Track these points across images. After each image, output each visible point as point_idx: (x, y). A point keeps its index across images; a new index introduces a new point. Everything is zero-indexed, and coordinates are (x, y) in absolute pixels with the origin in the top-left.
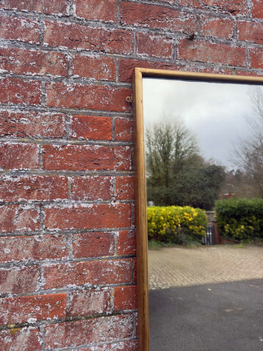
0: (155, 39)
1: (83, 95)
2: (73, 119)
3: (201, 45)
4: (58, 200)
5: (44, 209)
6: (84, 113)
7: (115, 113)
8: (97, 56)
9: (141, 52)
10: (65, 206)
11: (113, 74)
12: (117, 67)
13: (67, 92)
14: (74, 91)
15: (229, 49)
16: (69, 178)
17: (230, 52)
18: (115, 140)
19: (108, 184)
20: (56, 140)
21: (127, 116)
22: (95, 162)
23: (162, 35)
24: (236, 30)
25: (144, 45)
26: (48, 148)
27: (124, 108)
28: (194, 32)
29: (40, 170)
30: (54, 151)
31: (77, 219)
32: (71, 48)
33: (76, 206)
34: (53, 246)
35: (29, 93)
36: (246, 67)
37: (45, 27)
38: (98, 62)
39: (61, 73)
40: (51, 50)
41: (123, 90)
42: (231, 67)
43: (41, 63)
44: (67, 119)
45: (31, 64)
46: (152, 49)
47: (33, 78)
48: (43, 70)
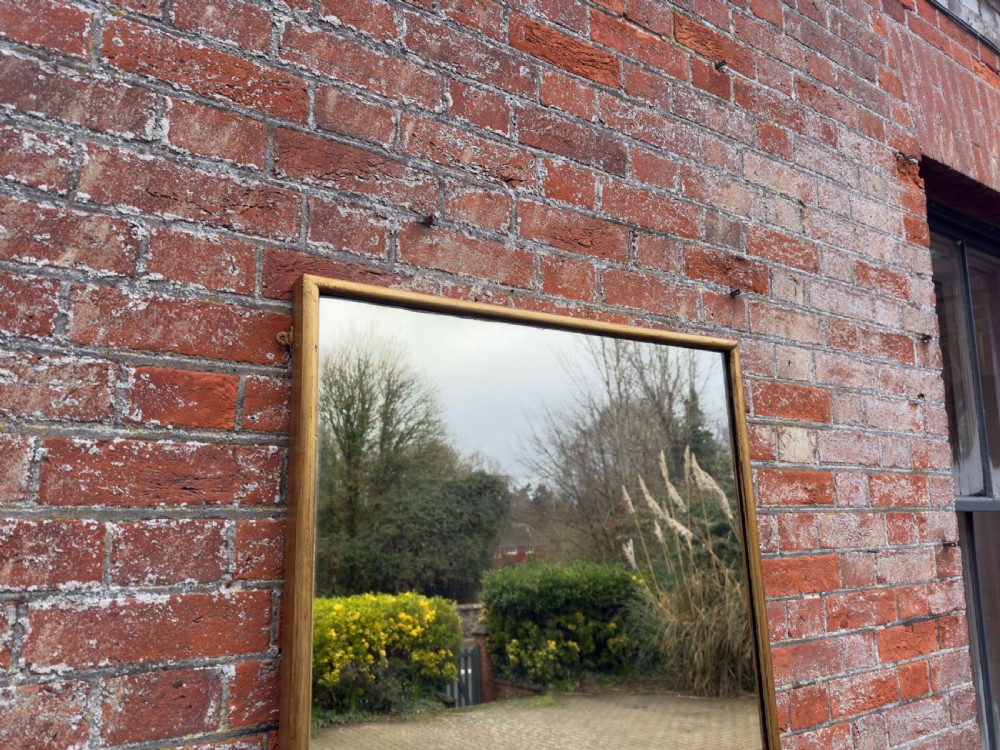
0: (350, 215)
1: (170, 320)
2: (137, 376)
3: (447, 239)
4: (72, 584)
5: (29, 612)
6: (167, 363)
7: (246, 366)
8: (213, 236)
9: (317, 237)
10: (89, 601)
11: (249, 280)
12: (259, 266)
13: (128, 313)
14: (147, 311)
15: (503, 252)
16: (109, 525)
17: (504, 258)
18: (243, 430)
19: (215, 540)
20: (85, 427)
21: (277, 376)
22: (187, 483)
23: (365, 208)
24: (516, 217)
25: (325, 225)
26: (60, 448)
27: (270, 356)
28: (433, 210)
29: (30, 506)
30: (76, 454)
31: (121, 636)
32: (150, 213)
33: (121, 600)
34: (44, 716)
35: (22, 308)
36: (534, 290)
37: (87, 157)
38: (213, 249)
39: (116, 265)
40: (95, 211)
41: (270, 317)
42: (505, 288)
43: (66, 237)
44: (121, 376)
45: (38, 237)
46: (342, 234)
47: (39, 272)
48: (70, 255)
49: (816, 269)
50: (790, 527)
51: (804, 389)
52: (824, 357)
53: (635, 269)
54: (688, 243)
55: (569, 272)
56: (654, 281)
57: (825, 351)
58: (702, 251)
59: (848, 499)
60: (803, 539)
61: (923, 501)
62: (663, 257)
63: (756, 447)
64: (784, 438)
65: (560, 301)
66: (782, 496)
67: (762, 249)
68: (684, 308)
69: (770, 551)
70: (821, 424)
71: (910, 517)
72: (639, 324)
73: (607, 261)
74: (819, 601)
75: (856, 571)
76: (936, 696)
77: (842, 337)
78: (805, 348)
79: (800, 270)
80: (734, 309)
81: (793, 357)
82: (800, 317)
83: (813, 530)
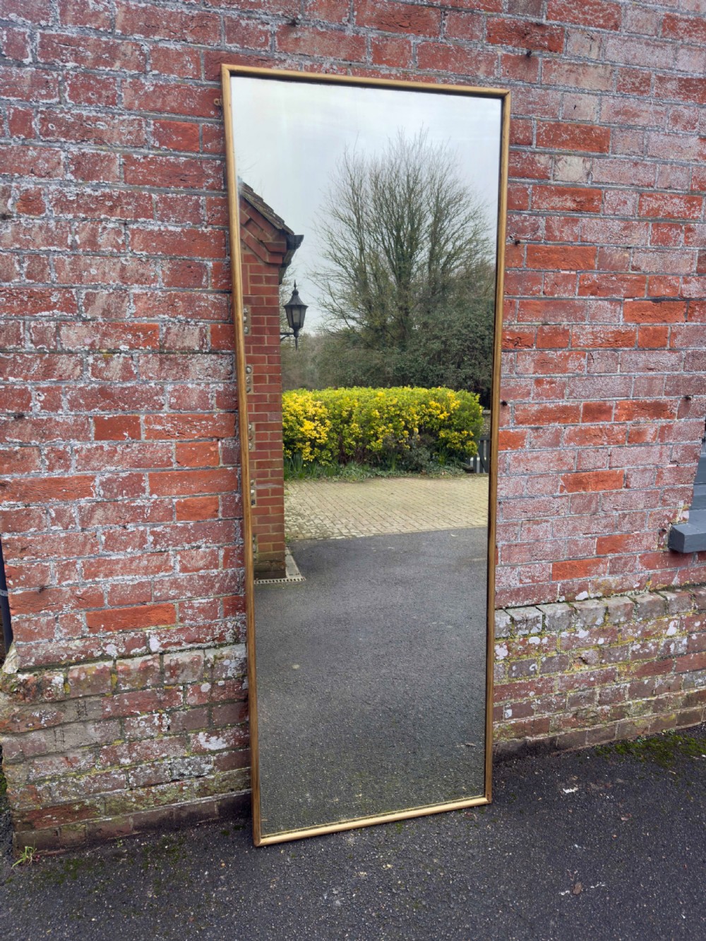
0: (247, 25)
1: (164, 95)
2: (154, 125)
3: (306, 33)
4: (142, 219)
5: (129, 229)
6: (166, 118)
7: (202, 119)
8: (178, 47)
9: (230, 41)
10: (150, 227)
11: (198, 70)
12: (202, 62)
13: (146, 92)
14: (154, 91)
15: (344, 38)
16: (153, 195)
17: (344, 42)
18: (204, 152)
19: (197, 206)
20: (137, 149)
21: (217, 123)
22: (182, 177)
23: (256, 19)
24: (353, 12)
25: (234, 33)
26: (129, 159)
27: (212, 113)
28: (297, 14)
29: (121, 184)
30: (135, 162)
31: (164, 243)
32: (148, 37)
33: (162, 228)
34: (141, 271)
35: (104, 92)
36: (366, 63)
37: (117, 10)
38: (179, 54)
39: (138, 67)
40: (125, 39)
41: (210, 90)
42: (346, 63)
43: (115, 55)
44: (148, 125)
45: (104, 56)
46: (244, 38)
47: (107, 74)
48: (118, 64)
49: (616, 27)
50: (555, 225)
51: (586, 127)
52: (612, 101)
53: (444, 41)
54: (492, 16)
55: (392, 47)
56: (460, 49)
57: (614, 97)
58: (503, 21)
59: (615, 210)
60: (567, 234)
61: (695, 215)
62: (468, 29)
63: (533, 170)
64: (560, 164)
65: (384, 69)
66: (552, 204)
67: (562, 14)
68: (483, 68)
69: (535, 240)
70: (598, 154)
71: (677, 227)
72: (445, 82)
73: (421, 37)
74: (575, 276)
75: (612, 260)
76: (672, 350)
77: (634, 84)
78: (593, 94)
79: (599, 29)
80: (528, 67)
81: (579, 102)
82: (592, 69)
83: (576, 230)
